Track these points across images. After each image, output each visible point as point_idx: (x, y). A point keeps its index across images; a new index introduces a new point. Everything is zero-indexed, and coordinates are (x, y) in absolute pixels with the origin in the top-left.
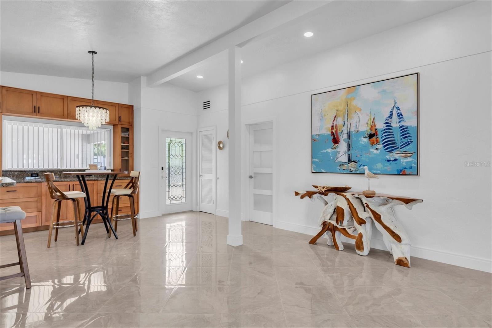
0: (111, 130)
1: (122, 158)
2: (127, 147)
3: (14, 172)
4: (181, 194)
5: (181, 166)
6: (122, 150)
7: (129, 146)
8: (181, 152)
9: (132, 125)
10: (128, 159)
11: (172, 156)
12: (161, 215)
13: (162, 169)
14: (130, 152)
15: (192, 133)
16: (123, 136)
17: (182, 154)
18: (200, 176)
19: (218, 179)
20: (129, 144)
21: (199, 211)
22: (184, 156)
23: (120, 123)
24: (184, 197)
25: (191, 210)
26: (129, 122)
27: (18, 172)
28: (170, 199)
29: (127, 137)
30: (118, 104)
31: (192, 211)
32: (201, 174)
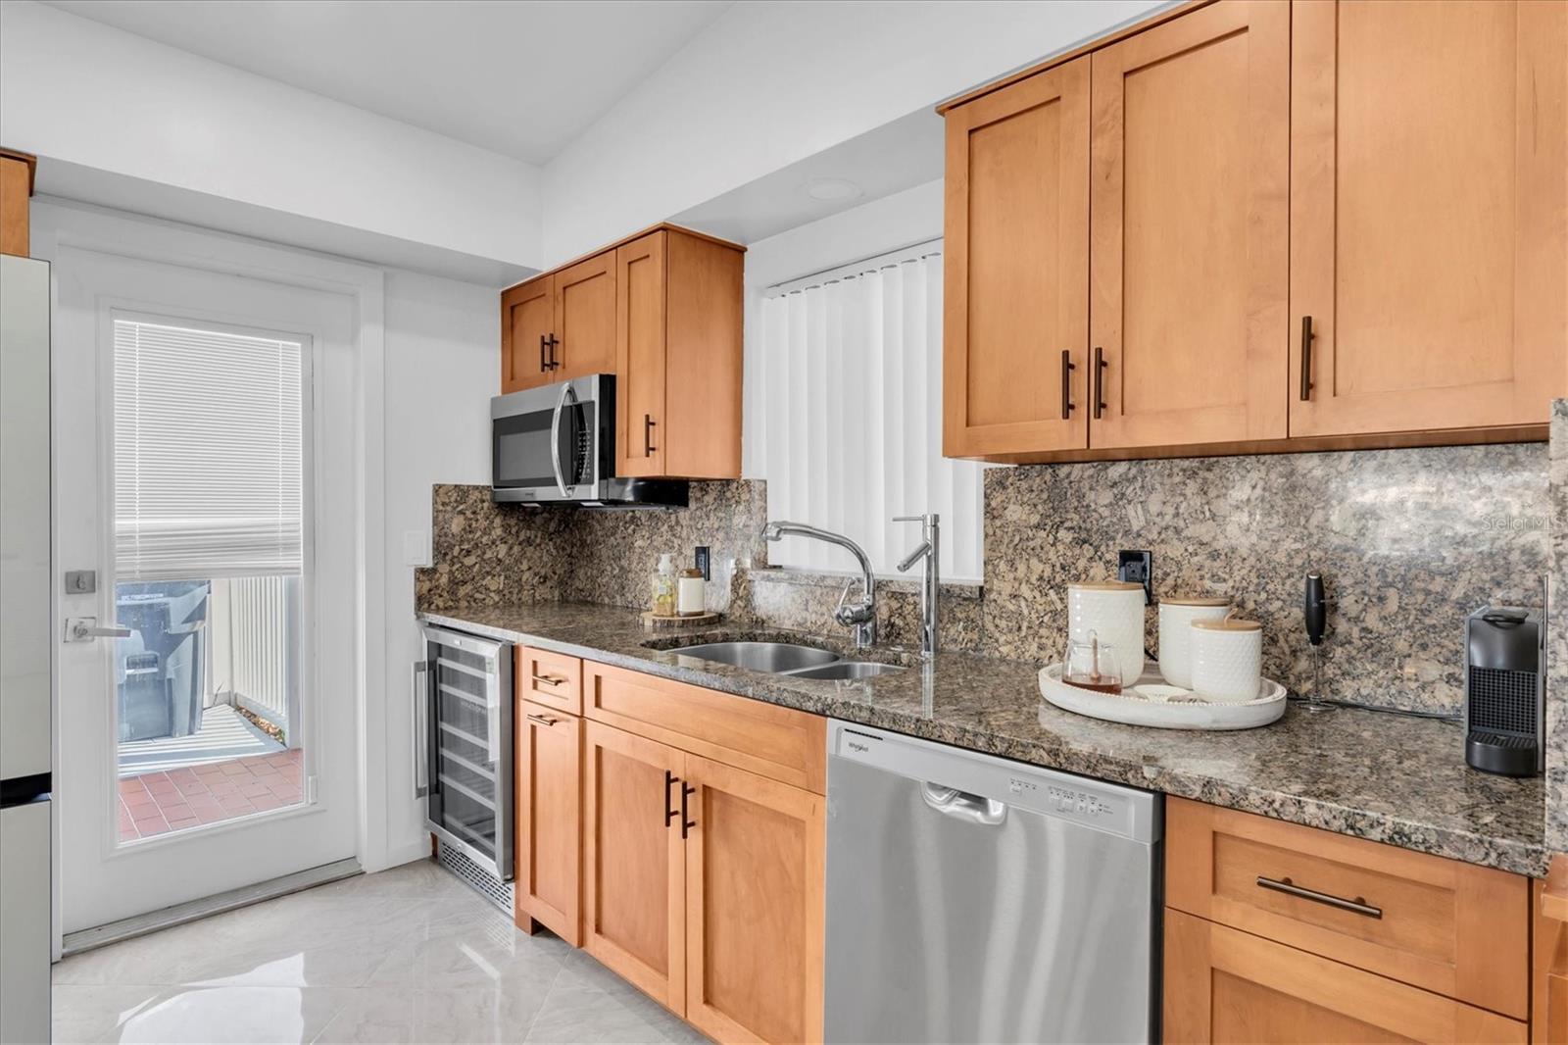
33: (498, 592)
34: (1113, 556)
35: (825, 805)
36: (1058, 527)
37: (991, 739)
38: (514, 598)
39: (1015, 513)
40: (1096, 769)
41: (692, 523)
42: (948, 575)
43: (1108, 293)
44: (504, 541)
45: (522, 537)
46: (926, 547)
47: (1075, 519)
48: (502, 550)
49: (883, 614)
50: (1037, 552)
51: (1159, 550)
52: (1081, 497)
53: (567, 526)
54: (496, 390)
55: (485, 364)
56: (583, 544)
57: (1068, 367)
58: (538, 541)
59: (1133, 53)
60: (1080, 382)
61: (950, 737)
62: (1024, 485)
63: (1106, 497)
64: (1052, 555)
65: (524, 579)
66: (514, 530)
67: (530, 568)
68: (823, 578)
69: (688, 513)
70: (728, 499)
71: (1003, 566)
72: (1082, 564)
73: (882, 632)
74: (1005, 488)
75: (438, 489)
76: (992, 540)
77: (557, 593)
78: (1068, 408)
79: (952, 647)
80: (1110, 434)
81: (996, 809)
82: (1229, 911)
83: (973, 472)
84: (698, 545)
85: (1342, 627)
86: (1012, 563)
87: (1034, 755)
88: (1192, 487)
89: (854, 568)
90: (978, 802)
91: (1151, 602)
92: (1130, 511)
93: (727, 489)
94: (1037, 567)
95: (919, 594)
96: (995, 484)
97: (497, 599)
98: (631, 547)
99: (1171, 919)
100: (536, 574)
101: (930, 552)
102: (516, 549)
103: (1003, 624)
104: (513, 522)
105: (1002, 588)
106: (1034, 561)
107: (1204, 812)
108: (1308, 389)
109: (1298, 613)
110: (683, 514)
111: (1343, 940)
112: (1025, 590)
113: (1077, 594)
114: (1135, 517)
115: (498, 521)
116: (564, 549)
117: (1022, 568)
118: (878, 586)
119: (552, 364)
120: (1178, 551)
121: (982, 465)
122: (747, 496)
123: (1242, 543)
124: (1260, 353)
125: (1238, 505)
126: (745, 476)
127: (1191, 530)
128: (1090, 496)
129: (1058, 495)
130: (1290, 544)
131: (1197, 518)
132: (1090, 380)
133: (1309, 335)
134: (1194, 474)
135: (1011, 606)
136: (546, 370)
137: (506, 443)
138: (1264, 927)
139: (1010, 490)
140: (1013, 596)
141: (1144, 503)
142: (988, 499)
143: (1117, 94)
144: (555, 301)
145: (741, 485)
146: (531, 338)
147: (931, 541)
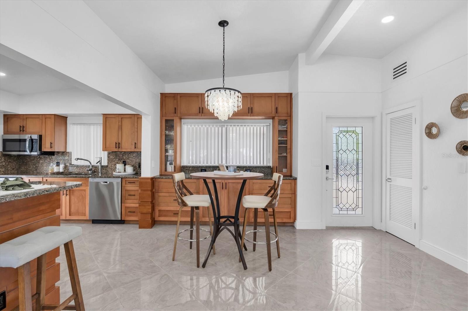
0: (270, 124)
1: (279, 154)
2: (285, 142)
3: (189, 167)
4: (355, 202)
5: (355, 163)
6: (279, 145)
7: (287, 140)
8: (355, 145)
9: (290, 116)
10: (286, 155)
11: (341, 152)
12: (325, 228)
13: (327, 167)
14: (288, 147)
15: (373, 118)
16: (280, 129)
17: (358, 147)
18: (387, 180)
19: (425, 189)
20: (287, 138)
21: (385, 231)
22: (360, 150)
23: (277, 115)
24: (360, 206)
25: (371, 226)
26: (287, 113)
27: (192, 167)
28: (339, 208)
29: (284, 131)
30: (275, 94)
31: (372, 229)
32: (389, 177)
33: (3, 171)
34: (122, 161)
35: (89, 187)
36: (116, 158)
37: (108, 177)
38: (7, 173)
39: (111, 157)
40: (117, 177)
41: (56, 158)
42: (103, 164)
43: (120, 138)
44: (4, 162)
45: (8, 161)
46: (100, 161)
47: (118, 158)
48: (4, 164)
49: (93, 169)
51: (127, 161)
53: (18, 159)
54: (2, 133)
56: (23, 162)
57: (116, 143)
58: (12, 162)
59: (122, 116)
60: (117, 145)
61: (103, 177)
62: (113, 154)
63: (121, 155)
64: (116, 161)
65: (9, 169)
66: (7, 160)
67: (10, 167)
68: (83, 166)
69: (54, 157)
70: (64, 155)
71: (110, 163)
72: (119, 162)
73: (93, 172)
74: (110, 154)
76: (108, 160)
77: (16, 172)
78: (116, 147)
79: (103, 173)
80: (120, 150)
81: (108, 183)
82: (127, 185)
83: (106, 153)
84: (57, 162)
86: (111, 163)
87: (112, 177)
88: (130, 155)
89: (89, 164)
90: (106, 182)
91: (125, 166)
92: (124, 157)
93: (64, 153)
95: (99, 167)
96: (109, 154)
97: (3, 173)
98: (39, 162)
99: (122, 187)
100: (11, 168)
101: (100, 162)
102: (7, 163)
103: (110, 169)
104: (6, 158)
105: (110, 165)
106: (114, 162)
107: (125, 179)
108: (135, 148)
109: (138, 166)
110: (53, 157)
111: (133, 185)
112: (113, 165)
113: (117, 165)
114: (124, 158)
115: (3, 158)
116: (18, 163)
117: (112, 163)
118: (93, 166)
119: (23, 131)
120: (128, 161)
121: (107, 152)
122: (68, 154)
123: (134, 160)
124: (132, 144)
125: (134, 156)
126: (67, 151)
127: (130, 159)
128: (120, 155)
129: (116, 155)
130: (138, 160)
131: (130, 157)
132: (118, 145)
133: (135, 144)
134: (130, 153)
135: (111, 167)
136: (22, 132)
137: (8, 143)
138: (129, 186)
139: (111, 155)
140: (111, 166)
141: (125, 156)
142: (108, 155)
143: (121, 119)
144: (23, 119)
145: (66, 153)
146: (15, 125)
147: (100, 160)
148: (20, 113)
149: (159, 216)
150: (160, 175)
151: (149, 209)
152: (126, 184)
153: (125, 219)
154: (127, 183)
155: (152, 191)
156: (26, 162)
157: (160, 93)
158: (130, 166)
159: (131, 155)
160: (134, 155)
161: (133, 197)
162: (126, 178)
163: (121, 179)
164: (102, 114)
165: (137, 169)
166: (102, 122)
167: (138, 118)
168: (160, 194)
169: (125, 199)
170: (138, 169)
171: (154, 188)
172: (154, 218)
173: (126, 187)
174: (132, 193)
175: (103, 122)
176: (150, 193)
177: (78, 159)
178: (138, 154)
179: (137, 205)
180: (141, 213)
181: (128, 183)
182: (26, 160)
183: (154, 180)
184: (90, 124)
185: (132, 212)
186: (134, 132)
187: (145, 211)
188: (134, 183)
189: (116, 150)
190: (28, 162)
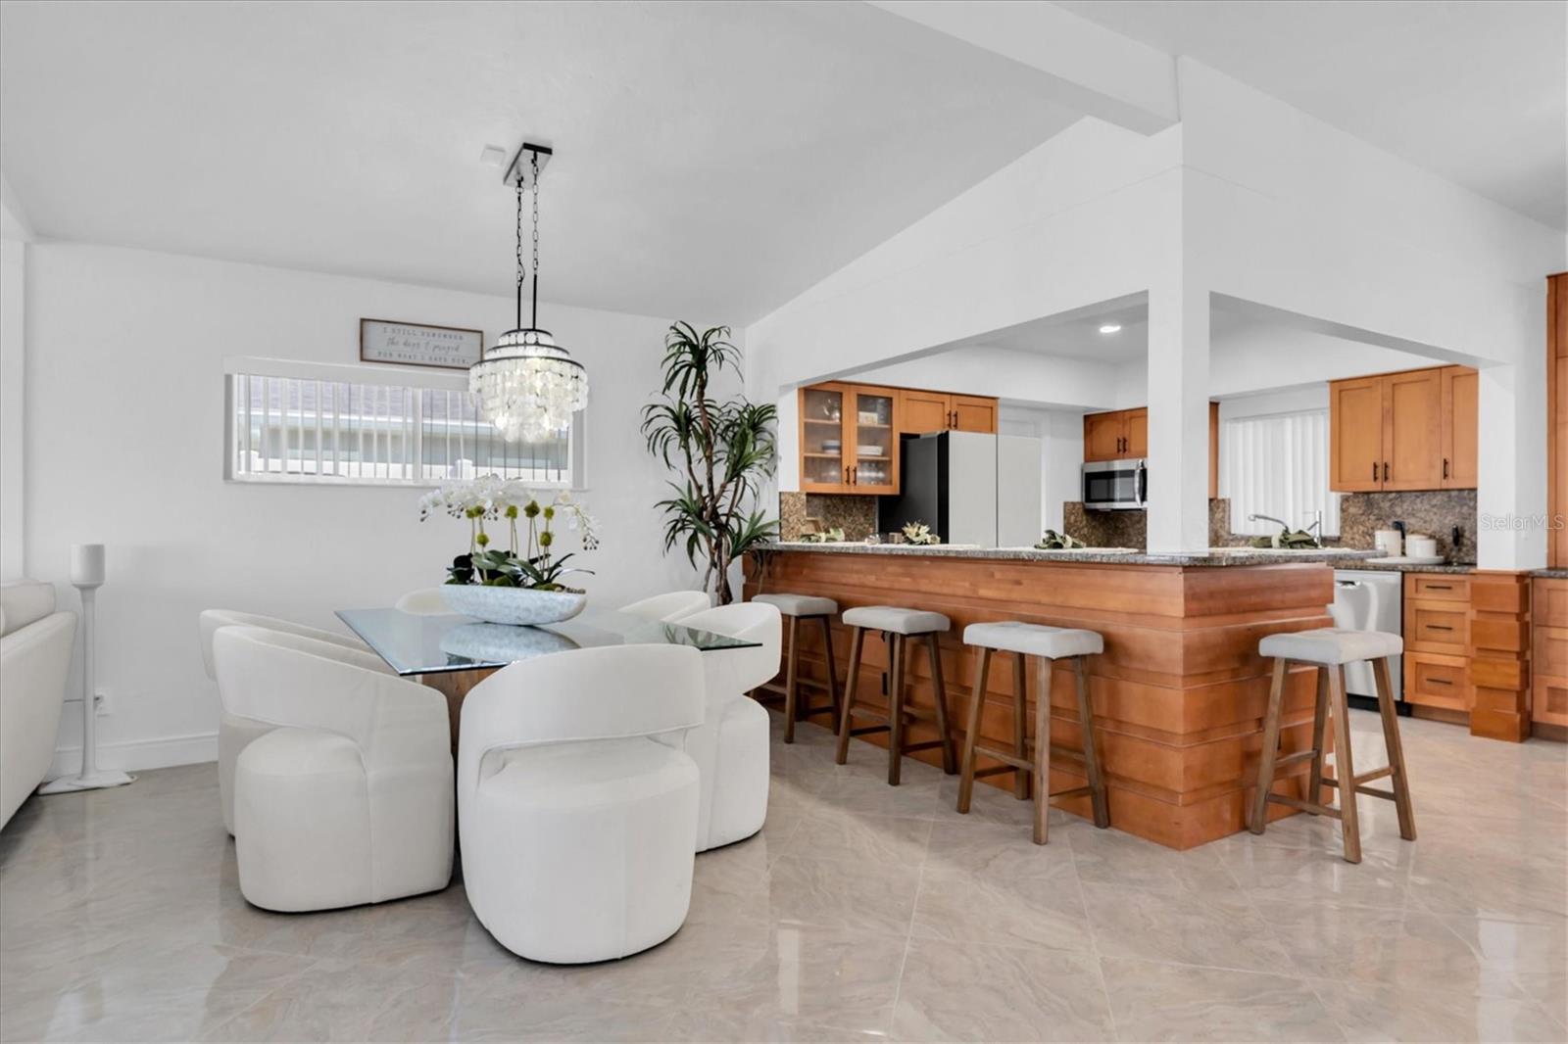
34: (1392, 523)
36: (1370, 514)
37: (1356, 566)
39: (1352, 510)
40: (1384, 569)
42: (1326, 531)
43: (1388, 446)
46: (1316, 523)
47: (1376, 512)
50: (1362, 524)
51: (1406, 521)
52: (1378, 504)
54: (1081, 460)
55: (1076, 447)
56: (1117, 527)
57: (1375, 466)
59: (1395, 379)
60: (1380, 471)
61: (1342, 567)
62: (1356, 500)
63: (1388, 504)
64: (1367, 524)
71: (1347, 529)
72: (1381, 526)
74: (1348, 501)
75: (1066, 504)
76: (1343, 520)
78: (1375, 479)
80: (1388, 486)
81: (1358, 584)
82: (1420, 596)
83: (1338, 496)
85: (1466, 541)
86: (1352, 528)
87: (1369, 568)
88: (1419, 500)
90: (1351, 583)
91: (1403, 537)
92: (1397, 509)
94: (1361, 528)
96: (1345, 499)
99: (1406, 601)
101: (1319, 523)
104: (1090, 517)
105: (1347, 535)
106: (1360, 526)
107: (1412, 574)
108: (1445, 476)
109: (1451, 538)
111: (1443, 595)
112: (1357, 537)
113: (1376, 533)
114: (1399, 511)
115: (1084, 518)
117: (1355, 529)
119: (1125, 450)
120: (1412, 521)
121: (1340, 494)
122: (1222, 505)
123: (1435, 518)
124: (1432, 466)
125: (1434, 506)
126: (1220, 497)
127: (1419, 515)
128: (1382, 504)
129: (1370, 504)
130: (1449, 518)
131: (1420, 510)
132: (1382, 471)
133: (1446, 463)
134: (1418, 497)
135: (1351, 542)
136: (1121, 452)
137: (1094, 483)
138: (1427, 596)
139: (1351, 502)
140: (1353, 539)
141: (1401, 506)
142: (1342, 505)
143: (1390, 390)
144: (1124, 423)
145: (1219, 501)
146: (1108, 438)
147: (1318, 520)
148: (1118, 408)
149: (1550, 710)
150: (1549, 569)
151: (1509, 674)
152: (1417, 590)
153: (1418, 702)
154: (1422, 587)
155: (1520, 616)
156: (1123, 528)
157: (1549, 277)
158: (1423, 537)
159: (1422, 502)
160: (1434, 502)
161: (1443, 635)
162: (1420, 572)
163: (1400, 574)
164: (1328, 381)
165: (1448, 549)
166: (1327, 404)
167: (1453, 377)
168: (1555, 633)
169: (1416, 639)
170: (1451, 550)
171: (1527, 610)
172: (1530, 715)
173: (1417, 602)
174: (1443, 622)
175: (1332, 403)
176: (1514, 623)
177: (1257, 516)
178: (1450, 497)
179: (1460, 662)
180: (1479, 687)
181: (1428, 587)
182: (1123, 521)
183: (1529, 581)
184: (1283, 415)
185: (1444, 681)
186: (1441, 426)
187: (1495, 680)
188: (1449, 588)
189: (1372, 486)
190: (1127, 527)
